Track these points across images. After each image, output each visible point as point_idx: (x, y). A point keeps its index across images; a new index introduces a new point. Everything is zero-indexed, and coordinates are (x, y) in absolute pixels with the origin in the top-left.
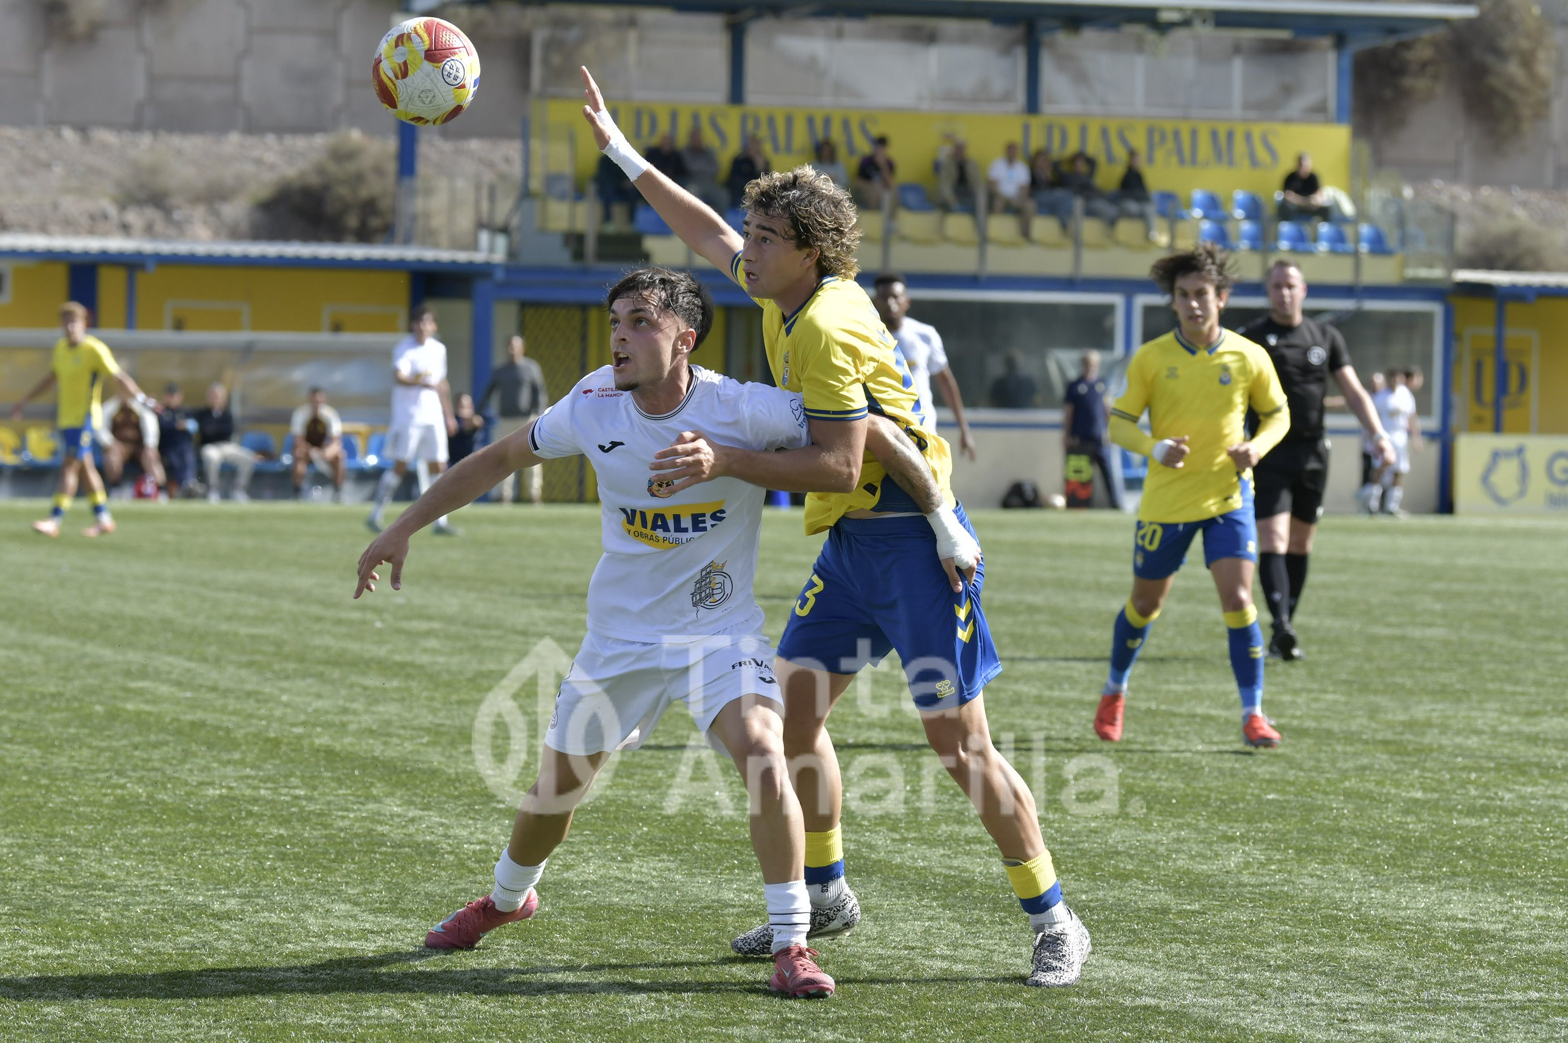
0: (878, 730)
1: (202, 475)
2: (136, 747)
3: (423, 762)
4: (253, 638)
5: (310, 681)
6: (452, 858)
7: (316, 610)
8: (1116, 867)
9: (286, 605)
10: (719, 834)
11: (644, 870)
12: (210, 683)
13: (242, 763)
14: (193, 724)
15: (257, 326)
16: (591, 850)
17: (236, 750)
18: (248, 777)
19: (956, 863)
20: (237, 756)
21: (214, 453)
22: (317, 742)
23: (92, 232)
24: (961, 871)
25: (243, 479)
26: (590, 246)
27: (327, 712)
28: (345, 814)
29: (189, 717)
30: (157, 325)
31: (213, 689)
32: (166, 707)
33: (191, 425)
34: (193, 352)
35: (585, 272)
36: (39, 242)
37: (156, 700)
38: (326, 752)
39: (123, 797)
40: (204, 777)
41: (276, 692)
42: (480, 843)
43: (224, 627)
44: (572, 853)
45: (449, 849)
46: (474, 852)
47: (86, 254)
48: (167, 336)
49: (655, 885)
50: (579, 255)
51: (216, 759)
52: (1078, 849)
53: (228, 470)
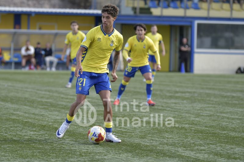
0: (188, 125)
1: (45, 64)
2: (11, 127)
3: (78, 131)
4: (46, 102)
5: (56, 112)
6: (79, 153)
7: (62, 96)
8: (235, 157)
9: (55, 94)
10: (143, 148)
11: (123, 156)
12: (33, 113)
13: (35, 131)
14: (26, 122)
15: (59, 29)
16: (112, 152)
17: (34, 128)
18: (36, 134)
19: (197, 155)
20: (34, 129)
21: (48, 59)
22: (54, 126)
23: (21, 6)
24: (198, 157)
25: (55, 65)
26: (138, 11)
27: (58, 119)
28: (56, 143)
29: (26, 120)
30: (35, 28)
31: (34, 114)
32: (21, 118)
33: (43, 52)
34: (43, 35)
35: (136, 16)
36: (7, 9)
37: (19, 116)
38: (55, 129)
39: (5, 138)
40: (26, 134)
41: (48, 115)
42: (86, 150)
43: (39, 100)
44: (107, 152)
45: (79, 151)
46: (84, 152)
47: (18, 12)
48: (37, 31)
49: (125, 160)
50: (135, 12)
51: (29, 130)
52: (227, 152)
53: (51, 63)
